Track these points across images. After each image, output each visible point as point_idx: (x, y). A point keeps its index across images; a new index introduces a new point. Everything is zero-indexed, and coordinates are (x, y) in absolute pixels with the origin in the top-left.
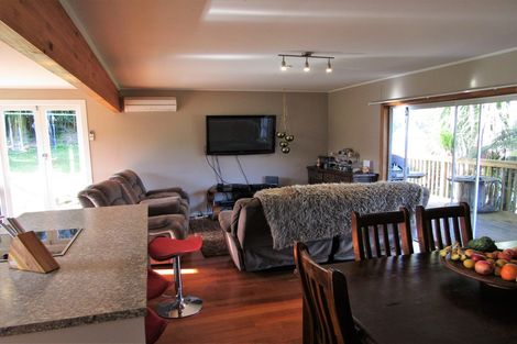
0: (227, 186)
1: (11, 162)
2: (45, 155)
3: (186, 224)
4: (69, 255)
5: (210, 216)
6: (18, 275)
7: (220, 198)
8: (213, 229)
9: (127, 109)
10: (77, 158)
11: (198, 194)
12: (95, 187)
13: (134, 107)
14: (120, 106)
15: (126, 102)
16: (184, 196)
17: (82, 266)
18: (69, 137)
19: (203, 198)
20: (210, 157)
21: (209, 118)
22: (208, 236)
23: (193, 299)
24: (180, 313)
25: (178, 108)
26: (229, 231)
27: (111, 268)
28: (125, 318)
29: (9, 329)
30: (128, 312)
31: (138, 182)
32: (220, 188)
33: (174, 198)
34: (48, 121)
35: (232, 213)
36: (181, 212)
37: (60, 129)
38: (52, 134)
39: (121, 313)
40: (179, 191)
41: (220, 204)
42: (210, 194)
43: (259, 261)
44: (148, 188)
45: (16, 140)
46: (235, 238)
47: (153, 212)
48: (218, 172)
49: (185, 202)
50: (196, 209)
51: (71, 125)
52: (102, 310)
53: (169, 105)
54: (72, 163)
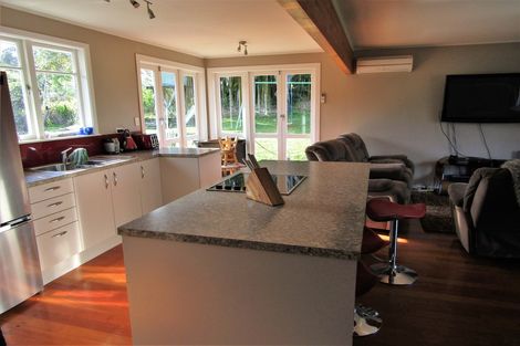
0: (463, 159)
1: (257, 125)
2: (283, 116)
3: (409, 194)
4: (293, 196)
5: (436, 191)
6: (251, 204)
7: (450, 171)
8: (438, 204)
9: (360, 71)
10: (308, 124)
11: (424, 165)
12: (322, 144)
13: (367, 68)
14: (353, 67)
15: (359, 63)
16: (408, 164)
17: (303, 206)
18: (303, 105)
19: (429, 170)
20: (444, 124)
21: (450, 78)
22: (431, 210)
23: (407, 270)
24: (391, 280)
25: (414, 68)
26: (460, 205)
27: (329, 212)
28: (338, 257)
29: (240, 242)
30: (342, 252)
31: (362, 146)
32: (453, 160)
33: (398, 165)
34: (287, 90)
35: (467, 186)
36: (404, 180)
37: (297, 97)
38: (289, 103)
39: (335, 251)
40: (403, 159)
41: (450, 179)
42: (439, 166)
43: (496, 246)
44: (371, 153)
45: (262, 107)
46: (467, 215)
47: (374, 175)
48: (453, 142)
49: (409, 170)
50: (420, 181)
51: (306, 93)
52: (317, 244)
53: (404, 65)
54: (304, 128)
